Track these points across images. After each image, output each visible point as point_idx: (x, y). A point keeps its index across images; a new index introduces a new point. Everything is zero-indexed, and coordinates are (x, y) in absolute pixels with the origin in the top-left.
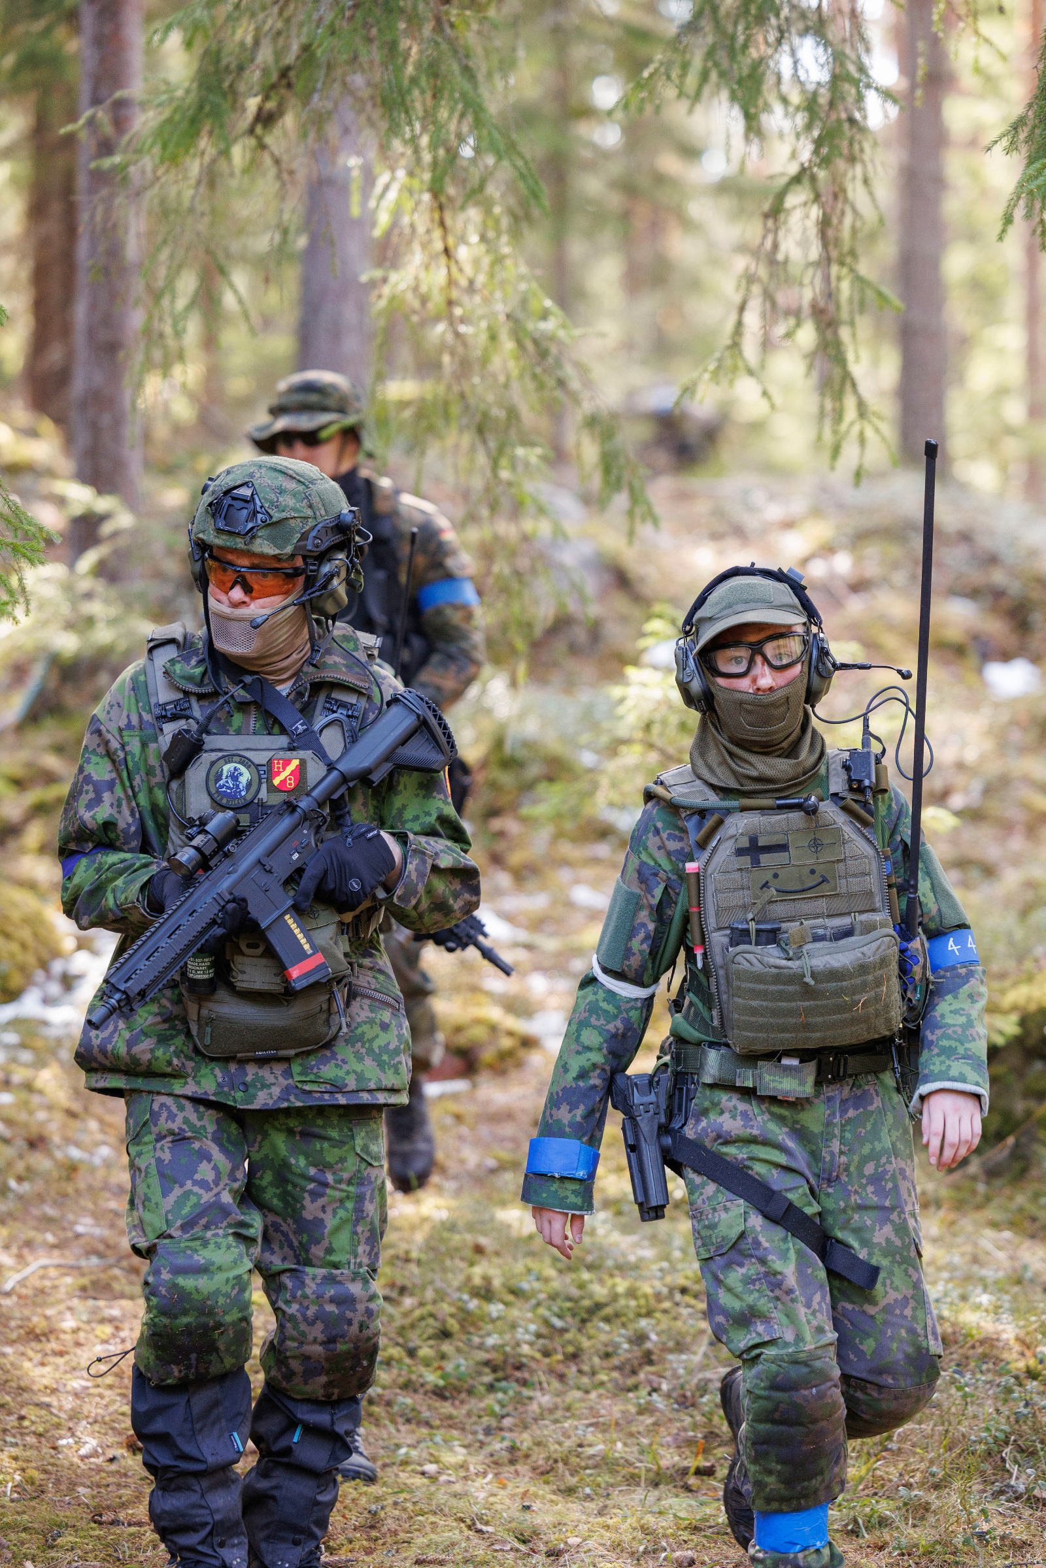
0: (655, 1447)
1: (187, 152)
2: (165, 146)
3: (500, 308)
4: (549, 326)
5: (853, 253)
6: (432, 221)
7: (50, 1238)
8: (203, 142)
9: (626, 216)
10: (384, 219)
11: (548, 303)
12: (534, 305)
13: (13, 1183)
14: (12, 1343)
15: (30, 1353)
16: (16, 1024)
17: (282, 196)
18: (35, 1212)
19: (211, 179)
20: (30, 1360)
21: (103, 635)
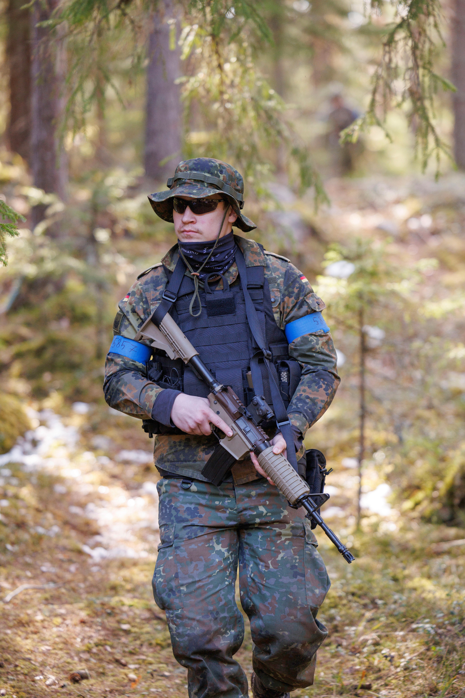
0: (340, 674)
1: (87, 18)
2: (75, 15)
3: (247, 95)
4: (271, 104)
5: (430, 63)
6: (212, 51)
7: (29, 574)
8: (95, 13)
9: (311, 47)
10: (186, 50)
11: (272, 92)
12: (264, 93)
13: (9, 547)
14: (10, 628)
15: (20, 633)
16: (10, 465)
17: (135, 40)
18: (21, 560)
19: (99, 32)
20: (20, 636)
21: (49, 266)
